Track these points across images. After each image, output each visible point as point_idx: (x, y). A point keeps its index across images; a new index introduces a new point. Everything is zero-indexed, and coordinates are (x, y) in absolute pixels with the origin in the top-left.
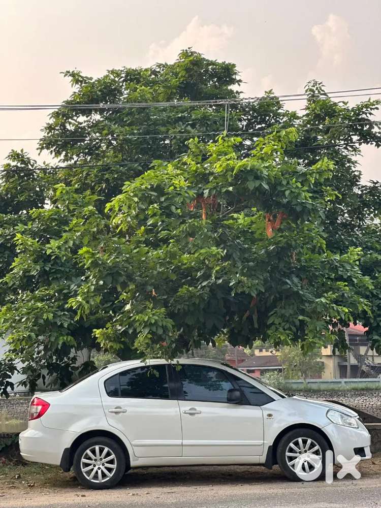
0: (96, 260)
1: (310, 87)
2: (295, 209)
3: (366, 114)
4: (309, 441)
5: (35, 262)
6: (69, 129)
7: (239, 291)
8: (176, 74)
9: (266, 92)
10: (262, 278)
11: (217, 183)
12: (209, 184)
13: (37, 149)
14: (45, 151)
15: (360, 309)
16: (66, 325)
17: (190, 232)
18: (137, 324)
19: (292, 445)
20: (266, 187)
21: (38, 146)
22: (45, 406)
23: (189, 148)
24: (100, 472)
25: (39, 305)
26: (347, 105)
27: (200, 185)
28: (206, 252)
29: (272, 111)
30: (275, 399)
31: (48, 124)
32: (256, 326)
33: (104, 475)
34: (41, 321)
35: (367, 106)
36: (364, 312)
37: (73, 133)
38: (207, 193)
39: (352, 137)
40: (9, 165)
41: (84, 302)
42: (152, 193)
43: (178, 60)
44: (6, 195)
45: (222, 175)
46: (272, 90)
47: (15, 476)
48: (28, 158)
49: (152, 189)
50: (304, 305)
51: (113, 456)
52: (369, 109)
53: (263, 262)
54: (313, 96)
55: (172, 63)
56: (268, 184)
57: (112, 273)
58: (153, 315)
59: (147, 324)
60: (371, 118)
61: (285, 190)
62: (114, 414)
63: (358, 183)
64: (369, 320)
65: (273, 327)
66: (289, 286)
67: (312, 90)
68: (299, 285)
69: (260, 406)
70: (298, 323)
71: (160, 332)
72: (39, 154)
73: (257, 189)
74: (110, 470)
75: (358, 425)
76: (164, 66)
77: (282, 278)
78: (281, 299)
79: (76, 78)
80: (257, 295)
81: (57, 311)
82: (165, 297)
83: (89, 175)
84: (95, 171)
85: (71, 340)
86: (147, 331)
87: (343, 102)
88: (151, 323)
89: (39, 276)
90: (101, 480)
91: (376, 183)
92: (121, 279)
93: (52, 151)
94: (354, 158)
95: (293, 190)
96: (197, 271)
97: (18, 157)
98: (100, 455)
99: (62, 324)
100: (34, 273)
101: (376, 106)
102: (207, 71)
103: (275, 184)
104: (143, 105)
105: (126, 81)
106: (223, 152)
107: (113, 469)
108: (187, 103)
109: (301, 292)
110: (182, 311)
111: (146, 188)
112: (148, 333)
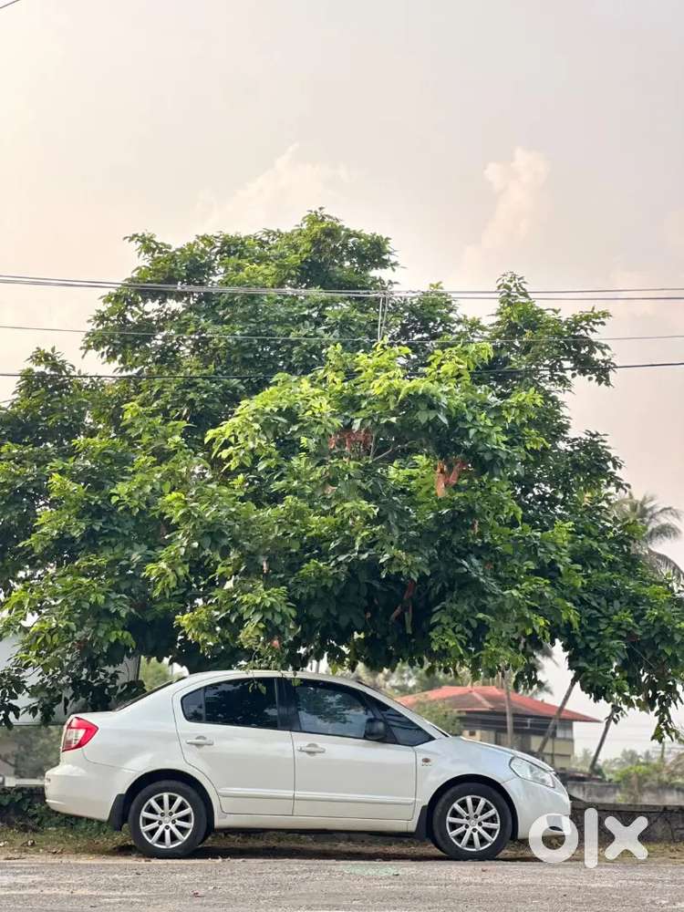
0: (189, 511)
1: (505, 282)
2: (483, 457)
3: (586, 330)
4: (482, 801)
5: (79, 517)
6: (131, 319)
7: (394, 571)
8: (295, 247)
9: (432, 285)
10: (427, 555)
11: (374, 411)
12: (361, 412)
13: (81, 348)
14: (92, 353)
15: (564, 617)
16: (123, 614)
17: (331, 477)
18: (244, 608)
19: (456, 806)
20: (445, 421)
21: (82, 344)
22: (91, 730)
23: (327, 359)
24: (167, 832)
25: (84, 581)
26: (560, 314)
27: (346, 413)
28: (352, 508)
29: (440, 314)
30: (434, 735)
31: (99, 311)
32: (409, 631)
33: (174, 838)
34: (87, 605)
35: (588, 319)
36: (569, 624)
37: (138, 327)
38: (359, 424)
39: (562, 362)
40: (30, 370)
41: (169, 570)
42: (279, 419)
43: (297, 226)
44: (25, 416)
45: (381, 400)
46: (440, 283)
47: (27, 842)
48: (63, 361)
49: (280, 412)
50: (486, 599)
51: (189, 810)
52: (591, 324)
53: (430, 532)
54: (509, 295)
55: (289, 231)
56: (448, 417)
57: (212, 533)
58: (269, 595)
59: (258, 608)
60: (593, 337)
61: (470, 428)
62: (194, 746)
63: (566, 436)
64: (573, 639)
65: (439, 628)
66: (465, 570)
67: (507, 287)
68: (481, 570)
69: (412, 746)
70: (475, 625)
71: (278, 620)
72: (83, 357)
73: (429, 423)
74: (183, 830)
75: (554, 783)
76: (274, 234)
77: (455, 558)
78: (451, 589)
79: (148, 244)
80: (418, 579)
81: (110, 592)
82: (282, 576)
83: (163, 392)
84: (173, 387)
85: (127, 638)
86: (258, 617)
87: (554, 310)
88: (266, 607)
89: (82, 541)
90: (168, 845)
91: (594, 436)
92: (225, 542)
93: (103, 353)
94: (561, 397)
95: (481, 429)
96: (331, 541)
97: (46, 359)
98: (170, 808)
99: (117, 612)
100: (76, 534)
101: (602, 320)
102: (345, 245)
103: (456, 418)
104: (253, 290)
105: (221, 253)
106: (382, 367)
107: (188, 829)
108: (317, 293)
109: (482, 580)
110: (305, 597)
111: (271, 410)
112: (259, 622)
